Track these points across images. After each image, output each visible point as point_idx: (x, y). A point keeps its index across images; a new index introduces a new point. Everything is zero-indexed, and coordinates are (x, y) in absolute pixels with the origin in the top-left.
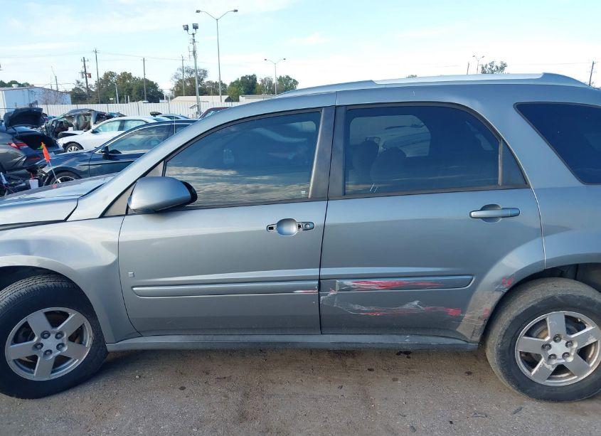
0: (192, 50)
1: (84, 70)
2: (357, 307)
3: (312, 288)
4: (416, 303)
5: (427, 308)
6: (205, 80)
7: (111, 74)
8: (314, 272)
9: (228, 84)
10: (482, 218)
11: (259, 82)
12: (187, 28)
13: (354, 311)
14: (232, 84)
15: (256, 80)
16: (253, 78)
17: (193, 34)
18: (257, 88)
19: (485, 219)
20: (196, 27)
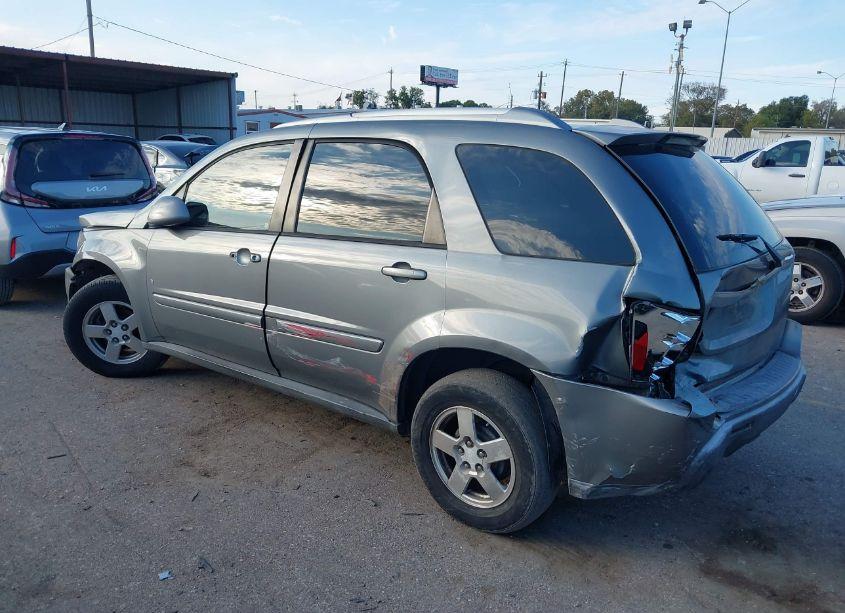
0: (676, 59)
1: (538, 88)
2: (295, 353)
3: (253, 322)
4: (338, 360)
5: (349, 368)
6: (722, 103)
7: (586, 93)
8: (260, 306)
9: (757, 111)
10: (393, 276)
11: (810, 107)
12: (674, 27)
13: (293, 356)
14: (764, 111)
15: (806, 104)
16: (802, 102)
17: (682, 37)
18: (805, 118)
19: (395, 277)
20: (687, 25)
